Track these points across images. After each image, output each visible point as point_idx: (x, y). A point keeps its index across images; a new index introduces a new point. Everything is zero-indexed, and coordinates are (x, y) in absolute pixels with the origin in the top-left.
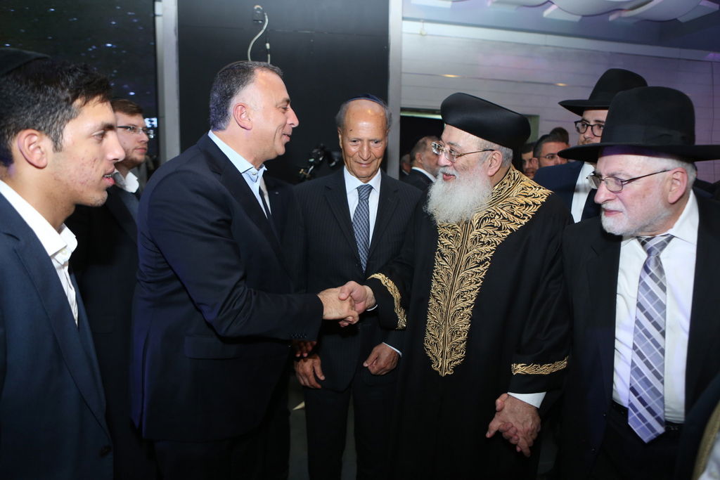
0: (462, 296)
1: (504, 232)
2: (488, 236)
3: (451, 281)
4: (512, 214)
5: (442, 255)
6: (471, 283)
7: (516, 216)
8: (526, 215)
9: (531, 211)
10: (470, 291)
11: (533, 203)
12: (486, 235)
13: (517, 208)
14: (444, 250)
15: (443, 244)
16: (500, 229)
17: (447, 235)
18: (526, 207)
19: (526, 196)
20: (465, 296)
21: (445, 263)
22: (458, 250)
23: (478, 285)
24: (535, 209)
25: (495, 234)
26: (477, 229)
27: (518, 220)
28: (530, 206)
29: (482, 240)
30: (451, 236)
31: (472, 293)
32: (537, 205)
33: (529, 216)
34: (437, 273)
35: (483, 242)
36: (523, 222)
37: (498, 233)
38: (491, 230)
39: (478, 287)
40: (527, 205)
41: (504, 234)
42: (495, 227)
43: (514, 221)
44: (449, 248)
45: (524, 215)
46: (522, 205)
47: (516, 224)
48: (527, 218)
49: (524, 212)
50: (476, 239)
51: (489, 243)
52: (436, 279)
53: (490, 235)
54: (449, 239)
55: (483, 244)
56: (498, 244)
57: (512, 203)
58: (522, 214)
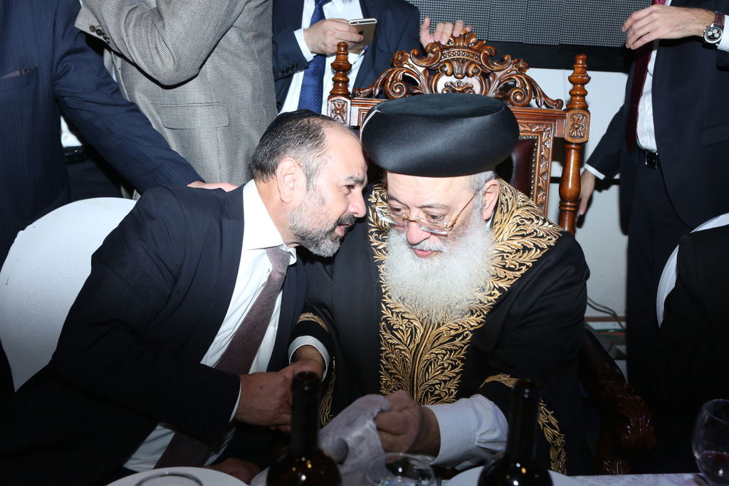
0: (432, 393)
3: (409, 371)
4: (504, 267)
5: (390, 328)
6: (445, 369)
7: (509, 268)
8: (524, 265)
9: (530, 258)
10: (445, 382)
11: (535, 245)
13: (511, 256)
14: (394, 320)
19: (523, 236)
20: (436, 392)
21: (395, 341)
23: (457, 370)
24: (538, 254)
27: (510, 274)
28: (530, 250)
31: (448, 385)
32: (542, 249)
33: (528, 264)
34: (387, 359)
36: (518, 274)
39: (457, 374)
41: (490, 299)
43: (506, 277)
44: (403, 318)
45: (521, 265)
46: (518, 251)
47: (509, 279)
48: (525, 268)
49: (521, 260)
52: (387, 370)
57: (503, 252)
58: (517, 264)
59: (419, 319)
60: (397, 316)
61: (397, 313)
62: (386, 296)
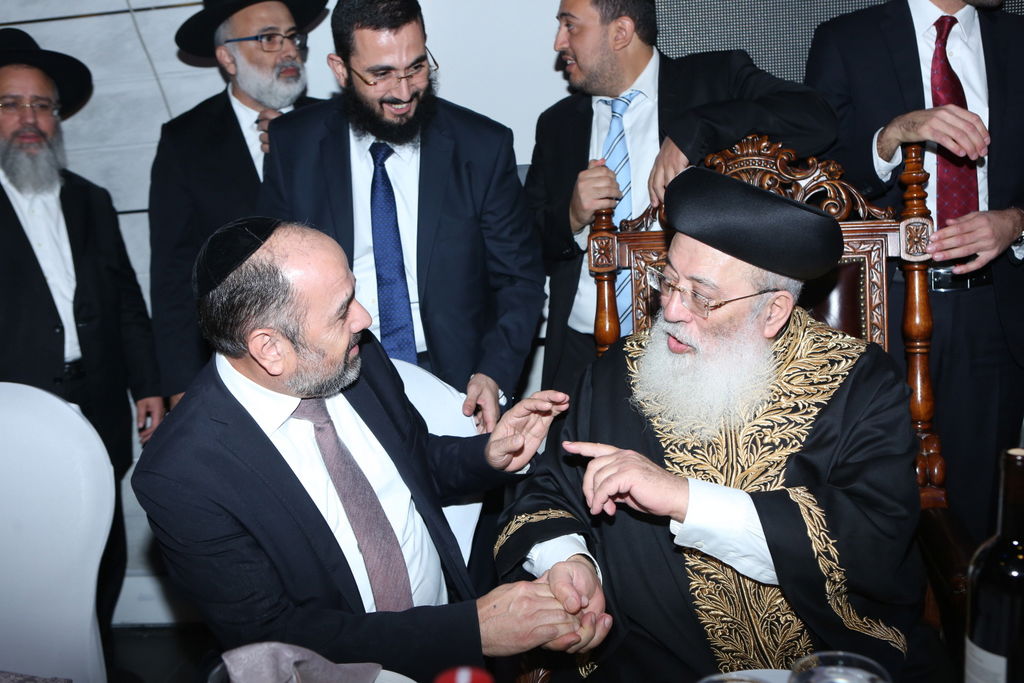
1: (807, 413)
2: (777, 429)
4: (812, 384)
7: (820, 383)
8: (837, 375)
9: (844, 368)
11: (843, 357)
12: (772, 428)
13: (817, 374)
15: (678, 464)
16: (796, 409)
17: (684, 446)
18: (832, 365)
19: (825, 352)
22: (721, 471)
24: (851, 363)
25: (790, 422)
26: (750, 421)
27: (823, 387)
28: (839, 362)
29: (767, 440)
30: (694, 447)
32: (853, 358)
33: (844, 374)
35: (772, 443)
36: (836, 386)
37: (795, 417)
38: (778, 418)
40: (832, 362)
41: (807, 417)
42: (784, 410)
43: (818, 391)
44: (696, 471)
45: (833, 376)
46: (823, 367)
47: (824, 392)
48: (840, 378)
49: (831, 373)
50: (754, 442)
51: (784, 442)
53: (780, 425)
54: (692, 452)
55: (774, 447)
56: (803, 439)
57: (804, 370)
58: (829, 377)
59: (716, 468)
60: (689, 470)
61: (688, 467)
62: (668, 451)
